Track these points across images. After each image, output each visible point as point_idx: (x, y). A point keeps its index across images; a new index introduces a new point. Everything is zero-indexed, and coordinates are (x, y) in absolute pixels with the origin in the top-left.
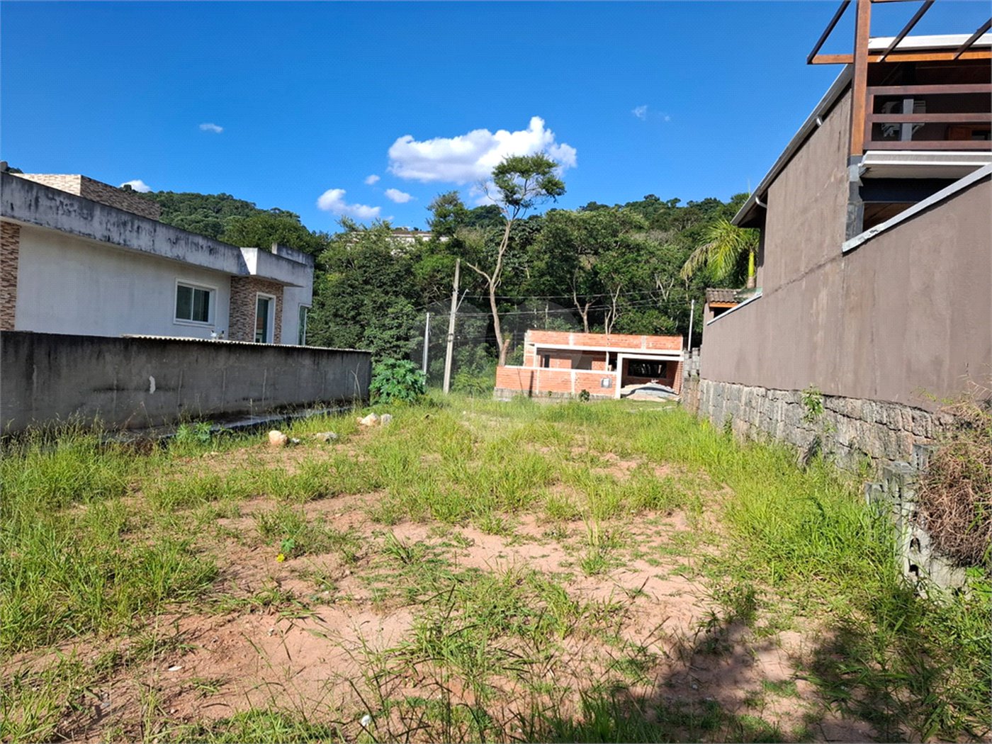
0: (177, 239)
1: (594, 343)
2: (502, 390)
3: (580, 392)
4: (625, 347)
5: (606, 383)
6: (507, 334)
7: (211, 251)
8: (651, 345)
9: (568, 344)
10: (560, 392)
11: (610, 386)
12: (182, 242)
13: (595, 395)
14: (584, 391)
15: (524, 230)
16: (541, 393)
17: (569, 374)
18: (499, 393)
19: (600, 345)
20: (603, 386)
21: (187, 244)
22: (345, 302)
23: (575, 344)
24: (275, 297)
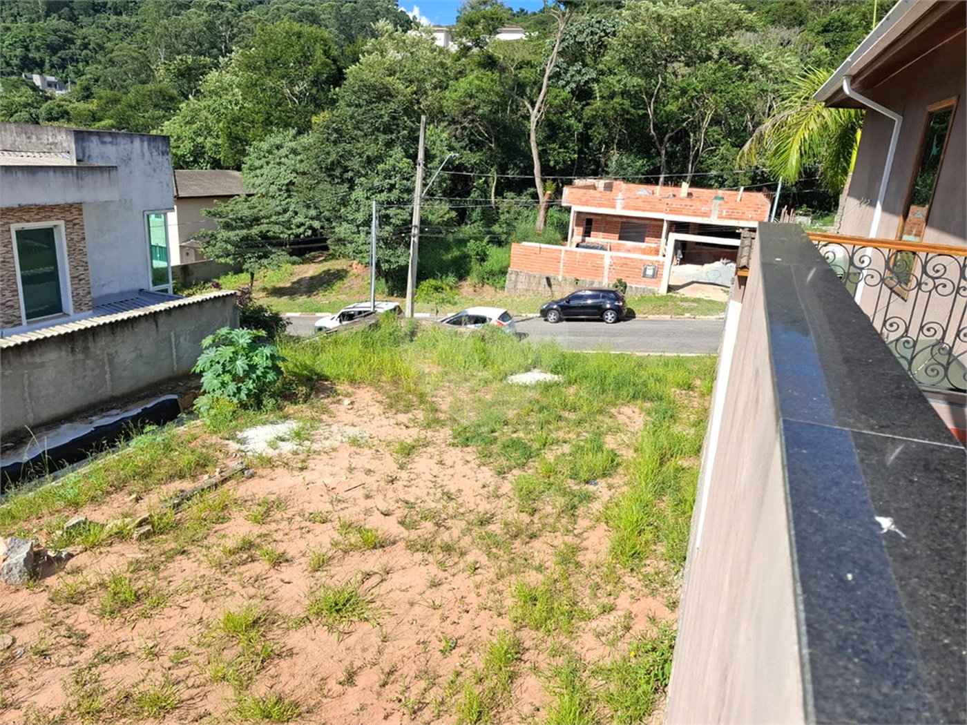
1: (648, 207)
2: (517, 273)
3: (615, 281)
4: (688, 215)
5: (650, 272)
6: (549, 183)
8: (724, 214)
9: (614, 207)
10: (588, 280)
11: (655, 275)
13: (633, 286)
14: (620, 281)
15: (592, 33)
16: (565, 279)
17: (602, 258)
18: (513, 277)
19: (657, 211)
20: (645, 276)
22: (328, 153)
23: (624, 208)
24: (62, 223)
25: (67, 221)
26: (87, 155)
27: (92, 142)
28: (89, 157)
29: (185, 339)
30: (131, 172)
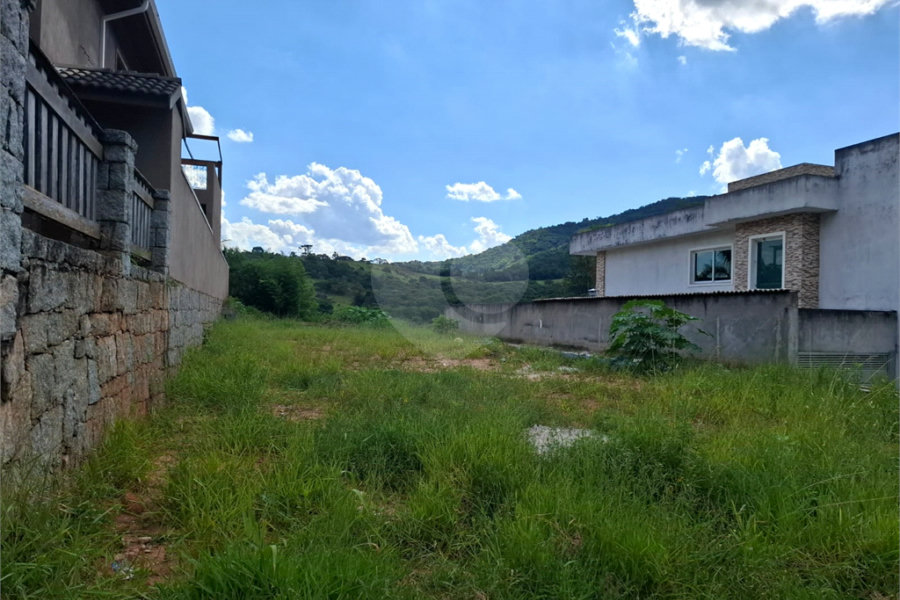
0: (659, 223)
7: (688, 218)
12: (663, 224)
21: (666, 223)
24: (784, 233)
25: (788, 232)
26: (845, 169)
27: (852, 155)
28: (847, 171)
29: (729, 329)
30: (894, 176)
